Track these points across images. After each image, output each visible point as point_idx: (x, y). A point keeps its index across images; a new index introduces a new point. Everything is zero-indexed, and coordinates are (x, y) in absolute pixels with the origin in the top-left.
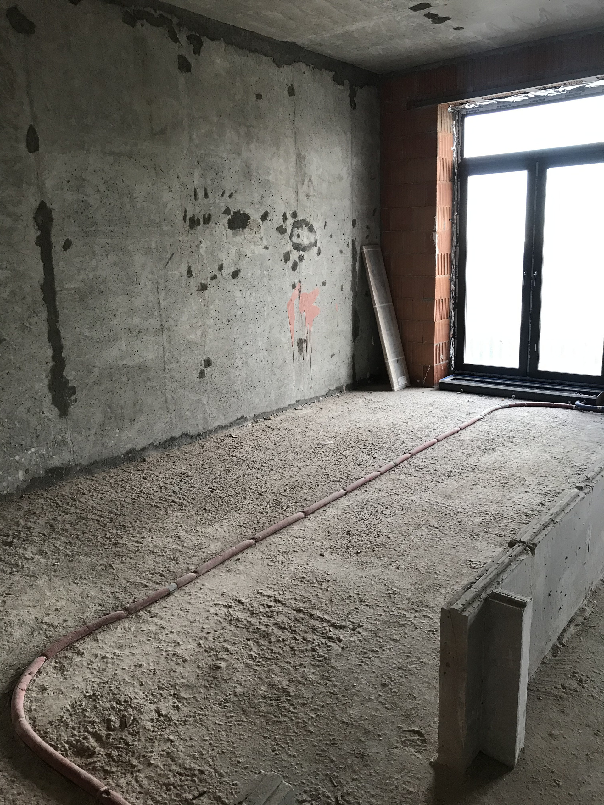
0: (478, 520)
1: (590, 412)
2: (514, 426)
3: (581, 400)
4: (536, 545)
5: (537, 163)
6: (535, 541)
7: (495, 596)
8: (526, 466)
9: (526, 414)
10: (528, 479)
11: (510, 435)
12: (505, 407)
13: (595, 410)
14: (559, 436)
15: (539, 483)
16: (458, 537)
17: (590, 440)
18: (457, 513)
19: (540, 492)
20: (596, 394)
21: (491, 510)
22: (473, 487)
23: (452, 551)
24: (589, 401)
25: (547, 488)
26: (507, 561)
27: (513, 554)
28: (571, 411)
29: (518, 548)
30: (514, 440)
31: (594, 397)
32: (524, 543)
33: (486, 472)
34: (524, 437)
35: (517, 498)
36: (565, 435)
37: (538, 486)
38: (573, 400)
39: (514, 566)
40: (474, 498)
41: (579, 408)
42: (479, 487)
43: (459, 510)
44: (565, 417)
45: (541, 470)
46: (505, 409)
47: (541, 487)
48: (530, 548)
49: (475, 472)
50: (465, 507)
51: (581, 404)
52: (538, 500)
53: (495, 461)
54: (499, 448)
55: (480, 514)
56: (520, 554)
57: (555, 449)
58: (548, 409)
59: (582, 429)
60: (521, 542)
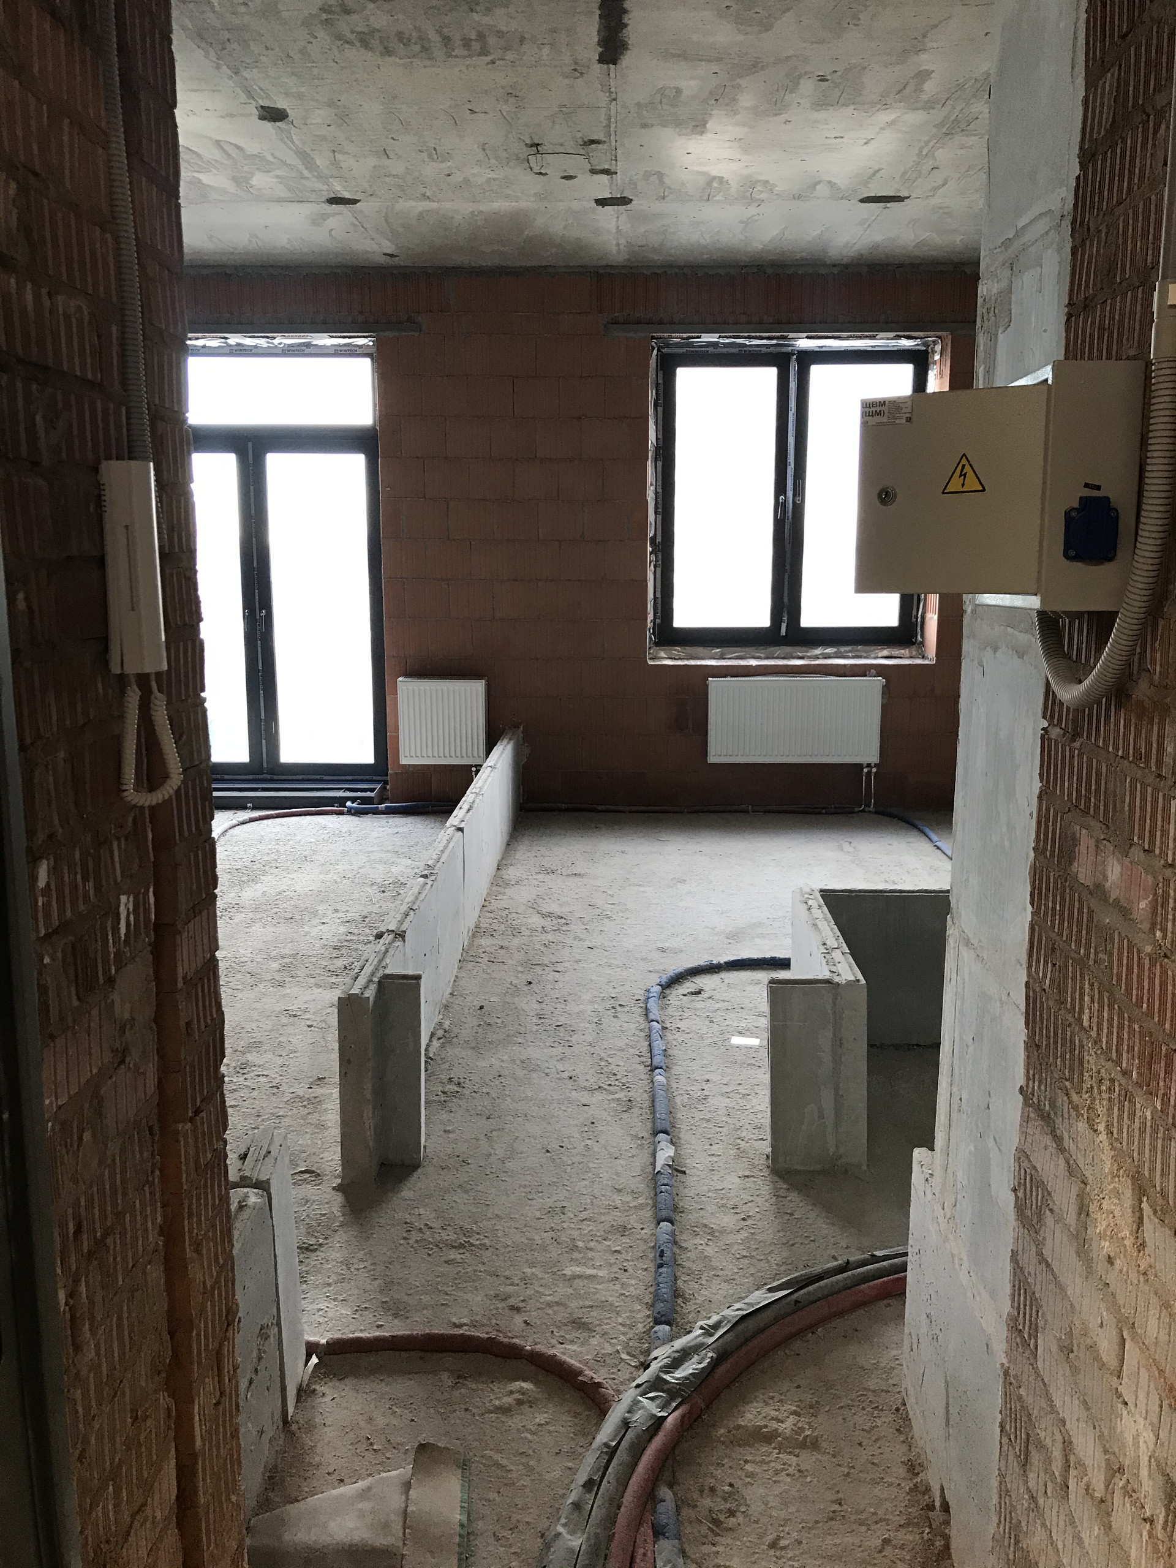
0: (275, 965)
1: (370, 815)
2: (270, 847)
3: (353, 800)
4: (405, 932)
5: (250, 445)
6: (403, 928)
7: (386, 977)
8: (310, 893)
9: (278, 829)
10: (318, 908)
11: (269, 858)
12: (244, 823)
13: (376, 812)
14: (340, 850)
15: (336, 911)
16: (257, 989)
17: (382, 850)
18: (242, 964)
19: (342, 920)
20: (372, 790)
21: (287, 951)
22: (248, 930)
23: (256, 1005)
24: (364, 801)
25: (348, 915)
26: (383, 948)
27: (387, 942)
28: (341, 817)
29: (387, 938)
30: (278, 865)
31: (368, 794)
32: (393, 931)
33: (256, 909)
34: (290, 858)
35: (314, 932)
36: (347, 849)
37: (335, 914)
38: (342, 801)
39: (391, 952)
40: (255, 943)
41: (353, 811)
42: (256, 928)
43: (244, 959)
44: (337, 825)
45: (332, 895)
46: (244, 826)
47: (340, 915)
48: (400, 935)
49: (241, 912)
50: (249, 955)
51: (355, 805)
52: (343, 929)
53: (264, 894)
54: (262, 877)
55: (274, 959)
56: (393, 941)
57: (340, 868)
58: (308, 817)
59: (366, 838)
60: (388, 931)
